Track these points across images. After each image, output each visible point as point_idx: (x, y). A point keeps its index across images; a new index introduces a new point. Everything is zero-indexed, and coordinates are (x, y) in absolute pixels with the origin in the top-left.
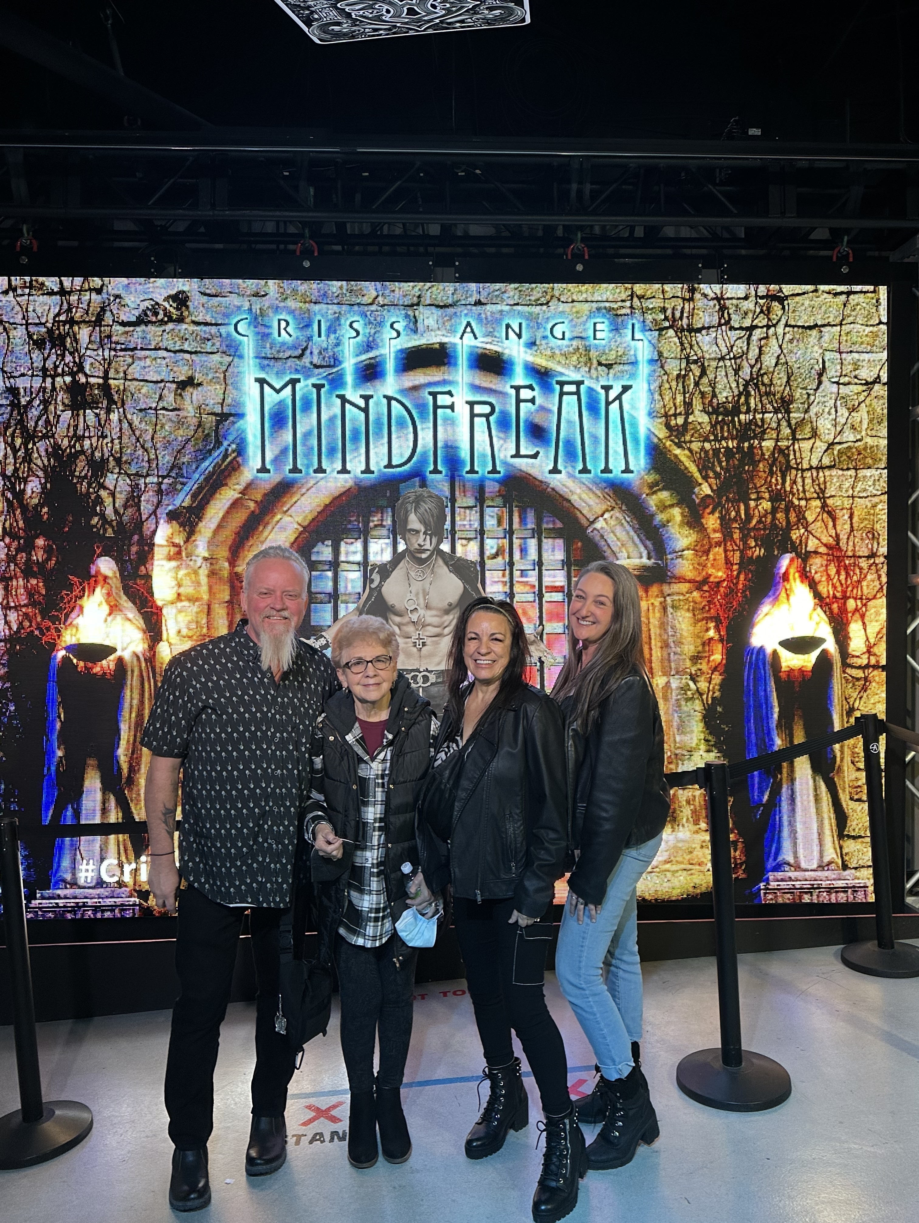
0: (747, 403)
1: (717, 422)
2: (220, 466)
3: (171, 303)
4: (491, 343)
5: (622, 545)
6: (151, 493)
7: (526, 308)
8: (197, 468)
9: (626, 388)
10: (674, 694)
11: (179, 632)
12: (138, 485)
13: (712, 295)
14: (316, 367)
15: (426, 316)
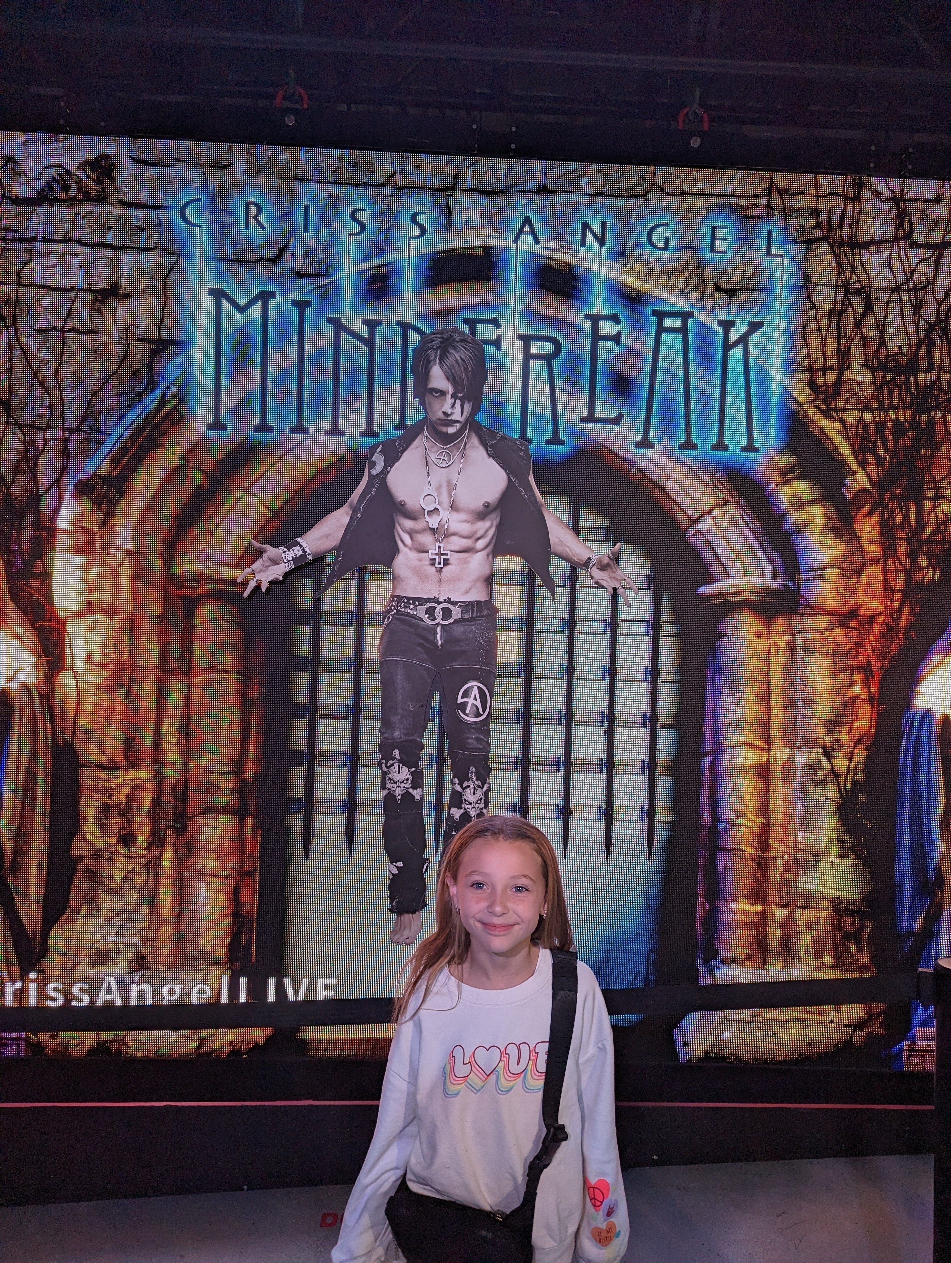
0: (930, 356)
1: (885, 383)
2: (154, 417)
3: (89, 172)
4: (558, 250)
5: (738, 557)
6: (52, 454)
7: (613, 201)
8: (120, 419)
9: (754, 327)
10: (798, 774)
11: (89, 657)
12: (34, 441)
13: (887, 193)
14: (299, 275)
15: (464, 205)
